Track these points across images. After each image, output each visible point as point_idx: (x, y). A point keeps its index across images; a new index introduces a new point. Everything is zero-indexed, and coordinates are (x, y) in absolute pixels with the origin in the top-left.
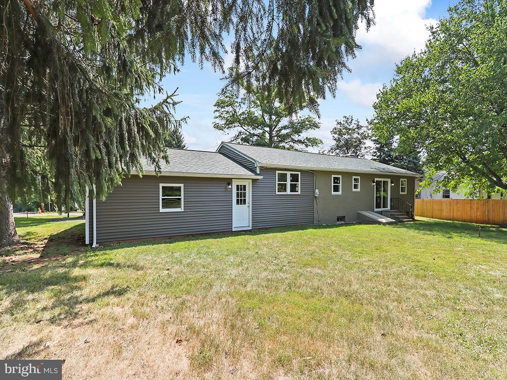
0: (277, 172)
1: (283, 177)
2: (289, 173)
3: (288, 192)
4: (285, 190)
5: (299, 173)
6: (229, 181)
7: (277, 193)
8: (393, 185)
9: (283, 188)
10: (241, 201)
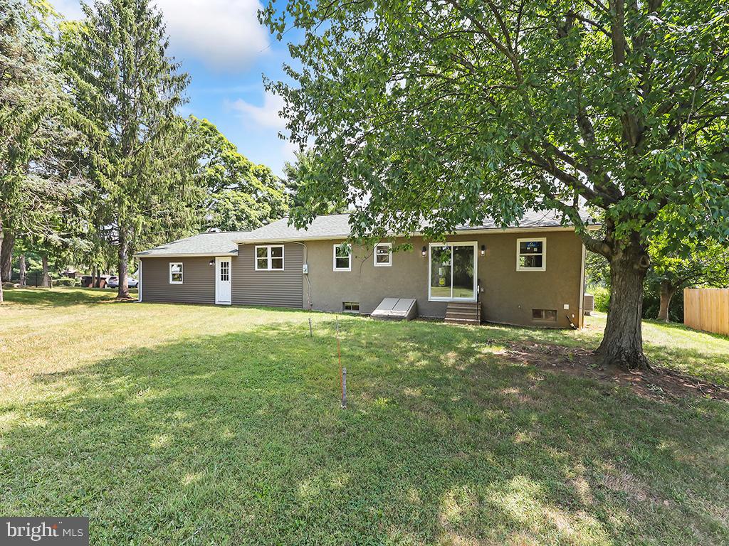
0: (256, 247)
1: (262, 253)
2: (269, 248)
3: (270, 268)
4: (266, 266)
5: (283, 246)
6: (212, 259)
7: (256, 269)
8: (483, 252)
9: (263, 264)
10: (224, 278)
